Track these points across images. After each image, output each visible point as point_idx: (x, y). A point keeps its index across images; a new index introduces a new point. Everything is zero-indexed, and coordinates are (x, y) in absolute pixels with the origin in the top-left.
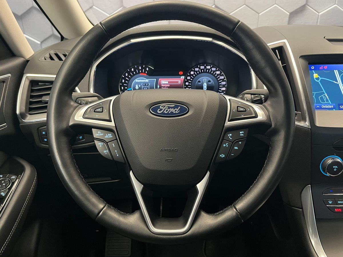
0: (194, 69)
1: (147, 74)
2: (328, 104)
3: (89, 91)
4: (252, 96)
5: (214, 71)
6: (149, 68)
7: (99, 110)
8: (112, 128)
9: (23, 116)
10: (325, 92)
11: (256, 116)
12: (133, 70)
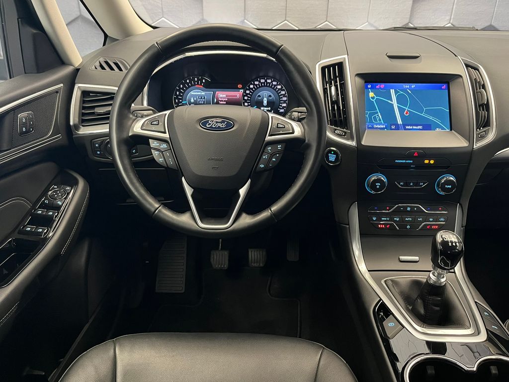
0: (254, 83)
1: (203, 86)
2: (380, 124)
3: (143, 105)
4: (299, 114)
5: (275, 85)
6: (205, 79)
7: (155, 123)
8: (166, 139)
9: (77, 127)
10: (379, 112)
11: (293, 133)
12: (188, 81)
